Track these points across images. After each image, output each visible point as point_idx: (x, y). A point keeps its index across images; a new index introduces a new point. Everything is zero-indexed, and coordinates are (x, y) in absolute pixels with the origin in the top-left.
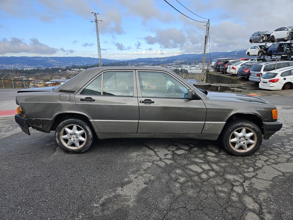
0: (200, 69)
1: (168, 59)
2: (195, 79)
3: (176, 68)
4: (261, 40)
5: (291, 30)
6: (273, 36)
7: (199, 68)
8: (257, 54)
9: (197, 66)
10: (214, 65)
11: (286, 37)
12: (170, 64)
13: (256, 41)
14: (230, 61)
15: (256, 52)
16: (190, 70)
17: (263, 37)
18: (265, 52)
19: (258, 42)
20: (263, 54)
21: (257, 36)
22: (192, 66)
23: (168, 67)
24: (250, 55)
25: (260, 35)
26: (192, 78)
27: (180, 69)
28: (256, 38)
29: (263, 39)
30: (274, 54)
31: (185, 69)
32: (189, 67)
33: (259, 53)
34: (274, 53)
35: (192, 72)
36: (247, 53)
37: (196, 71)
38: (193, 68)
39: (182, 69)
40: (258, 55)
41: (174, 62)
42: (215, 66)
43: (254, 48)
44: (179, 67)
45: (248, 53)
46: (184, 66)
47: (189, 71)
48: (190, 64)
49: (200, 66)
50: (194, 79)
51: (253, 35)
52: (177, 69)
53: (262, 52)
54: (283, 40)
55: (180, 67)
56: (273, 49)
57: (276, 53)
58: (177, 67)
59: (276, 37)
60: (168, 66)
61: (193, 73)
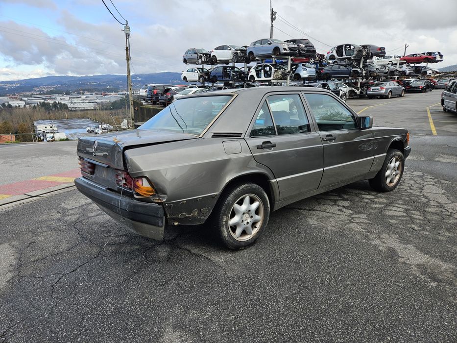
0: (88, 101)
1: (21, 84)
2: (89, 118)
3: (43, 101)
4: (200, 61)
5: (234, 50)
6: (214, 56)
7: (86, 100)
8: (197, 79)
9: (83, 97)
10: (147, 95)
11: (230, 58)
12: (28, 93)
13: (192, 61)
14: (173, 88)
15: (195, 76)
16: (71, 103)
17: (201, 57)
18: (206, 77)
19: (195, 63)
20: (205, 80)
21: (193, 55)
22: (73, 98)
23: (26, 99)
24: (187, 81)
25: (196, 53)
26: (83, 118)
27: (51, 102)
28: (192, 57)
29: (202, 60)
30: (219, 81)
31: (62, 102)
32: (67, 98)
33: (199, 79)
34: (219, 79)
35: (75, 108)
36: (182, 78)
37: (82, 105)
38: (75, 100)
39: (55, 102)
40: (199, 81)
41: (36, 89)
42: (149, 96)
43: (192, 72)
44: (49, 99)
45: (185, 78)
46: (58, 98)
47: (70, 106)
48: (68, 94)
49: (87, 97)
50: (86, 118)
51: (187, 53)
52: (46, 102)
53: (203, 76)
54: (227, 62)
55: (51, 98)
56: (217, 73)
57: (221, 79)
58: (45, 99)
59: (218, 58)
60: (25, 96)
61: (77, 109)
